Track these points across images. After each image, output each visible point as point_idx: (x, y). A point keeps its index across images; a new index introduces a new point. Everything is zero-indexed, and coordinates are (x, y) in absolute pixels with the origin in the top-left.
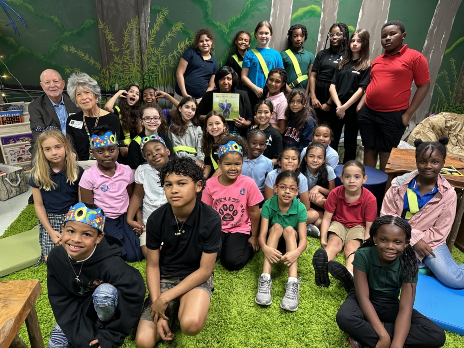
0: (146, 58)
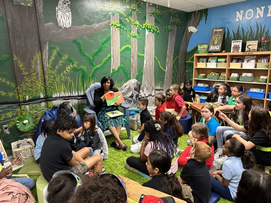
0: (48, 77)
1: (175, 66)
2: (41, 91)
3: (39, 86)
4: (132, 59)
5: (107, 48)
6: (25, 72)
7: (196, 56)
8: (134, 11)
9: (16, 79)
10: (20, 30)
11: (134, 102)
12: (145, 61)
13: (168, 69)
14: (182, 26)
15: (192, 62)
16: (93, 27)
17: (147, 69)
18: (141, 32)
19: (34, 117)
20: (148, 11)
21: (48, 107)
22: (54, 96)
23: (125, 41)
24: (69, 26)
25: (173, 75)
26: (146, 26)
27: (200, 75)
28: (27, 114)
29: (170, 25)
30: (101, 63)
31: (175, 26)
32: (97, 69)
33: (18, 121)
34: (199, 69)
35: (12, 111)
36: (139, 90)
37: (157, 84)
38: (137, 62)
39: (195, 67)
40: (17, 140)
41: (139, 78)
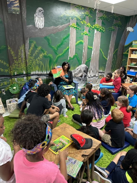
0: (28, 61)
1: (115, 56)
2: (24, 70)
3: (23, 66)
4: (83, 50)
5: (66, 42)
6: (15, 57)
7: (130, 49)
8: (87, 16)
9: (9, 62)
10: (12, 30)
11: (83, 80)
12: (93, 52)
13: (109, 58)
14: (122, 27)
15: (127, 53)
16: (58, 27)
17: (94, 57)
18: (91, 31)
19: (19, 85)
20: (98, 15)
21: (28, 80)
22: (32, 73)
23: (80, 37)
24: (42, 27)
25: (113, 62)
26: (95, 27)
27: (133, 63)
28: (16, 83)
29: (113, 26)
30: (62, 53)
31: (117, 27)
32: (59, 57)
33: (10, 87)
34: (132, 59)
35: (7, 81)
36: (87, 72)
37: (100, 68)
38: (87, 52)
39: (129, 57)
40: (10, 99)
41: (88, 64)
